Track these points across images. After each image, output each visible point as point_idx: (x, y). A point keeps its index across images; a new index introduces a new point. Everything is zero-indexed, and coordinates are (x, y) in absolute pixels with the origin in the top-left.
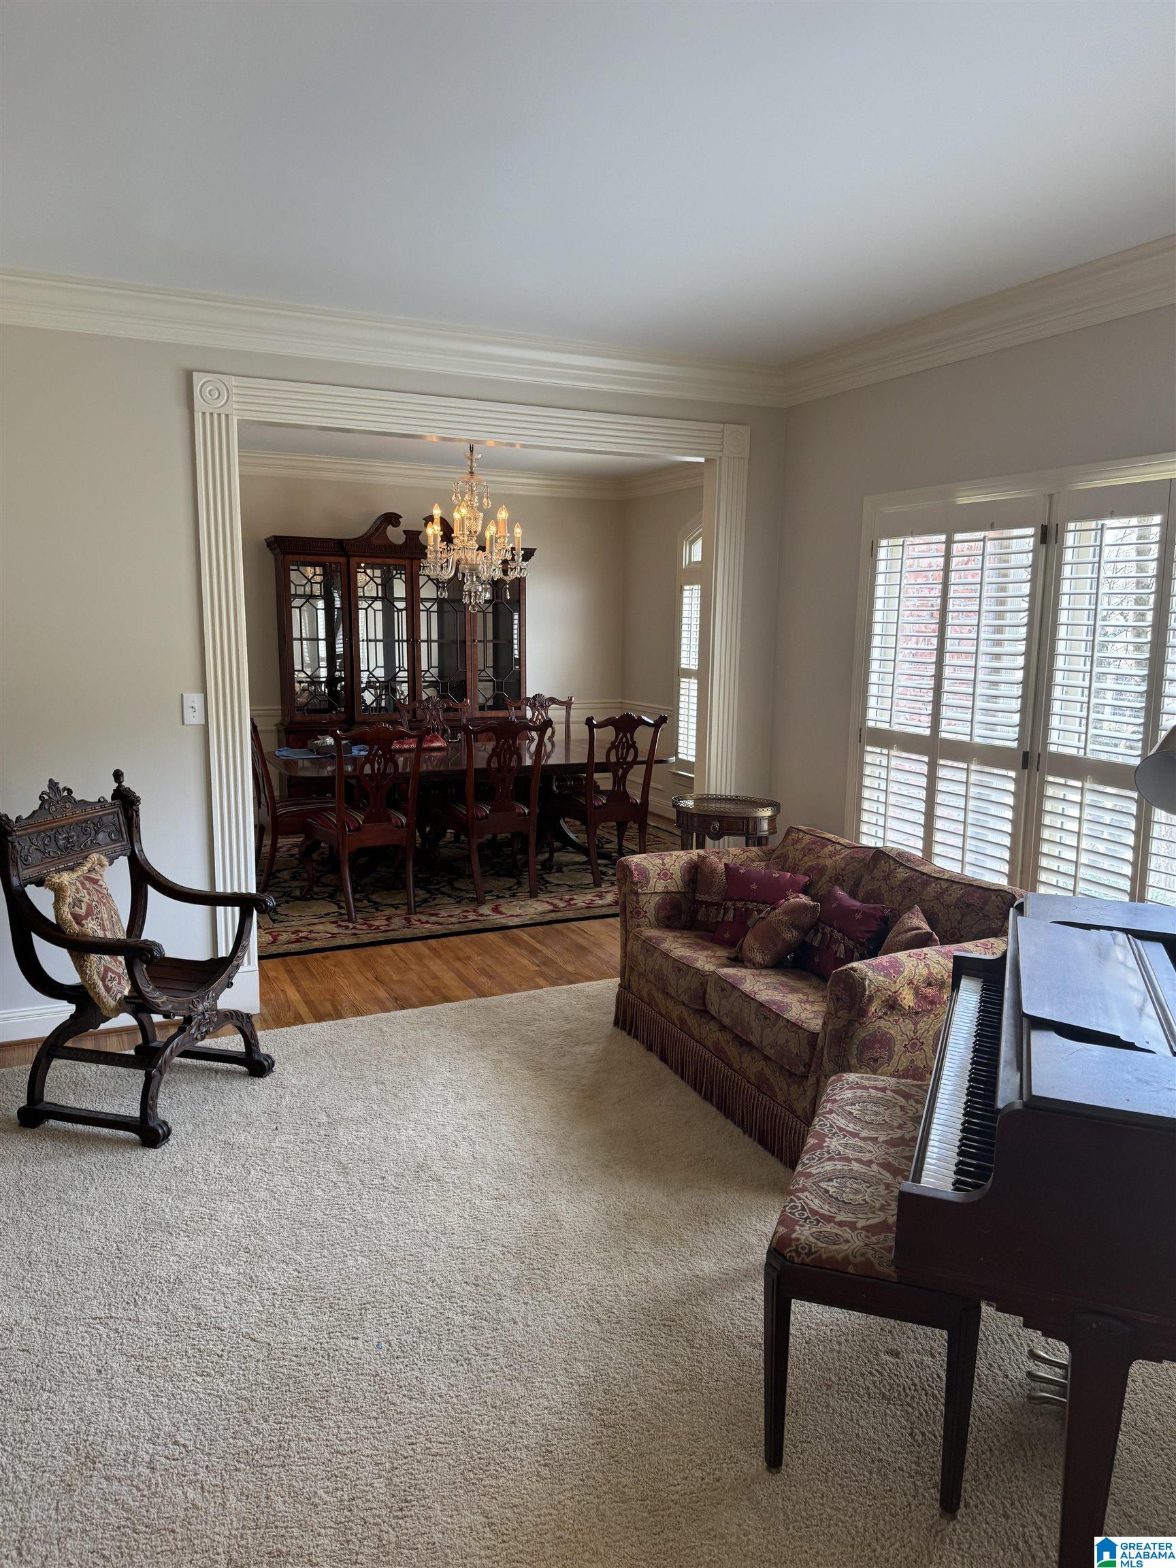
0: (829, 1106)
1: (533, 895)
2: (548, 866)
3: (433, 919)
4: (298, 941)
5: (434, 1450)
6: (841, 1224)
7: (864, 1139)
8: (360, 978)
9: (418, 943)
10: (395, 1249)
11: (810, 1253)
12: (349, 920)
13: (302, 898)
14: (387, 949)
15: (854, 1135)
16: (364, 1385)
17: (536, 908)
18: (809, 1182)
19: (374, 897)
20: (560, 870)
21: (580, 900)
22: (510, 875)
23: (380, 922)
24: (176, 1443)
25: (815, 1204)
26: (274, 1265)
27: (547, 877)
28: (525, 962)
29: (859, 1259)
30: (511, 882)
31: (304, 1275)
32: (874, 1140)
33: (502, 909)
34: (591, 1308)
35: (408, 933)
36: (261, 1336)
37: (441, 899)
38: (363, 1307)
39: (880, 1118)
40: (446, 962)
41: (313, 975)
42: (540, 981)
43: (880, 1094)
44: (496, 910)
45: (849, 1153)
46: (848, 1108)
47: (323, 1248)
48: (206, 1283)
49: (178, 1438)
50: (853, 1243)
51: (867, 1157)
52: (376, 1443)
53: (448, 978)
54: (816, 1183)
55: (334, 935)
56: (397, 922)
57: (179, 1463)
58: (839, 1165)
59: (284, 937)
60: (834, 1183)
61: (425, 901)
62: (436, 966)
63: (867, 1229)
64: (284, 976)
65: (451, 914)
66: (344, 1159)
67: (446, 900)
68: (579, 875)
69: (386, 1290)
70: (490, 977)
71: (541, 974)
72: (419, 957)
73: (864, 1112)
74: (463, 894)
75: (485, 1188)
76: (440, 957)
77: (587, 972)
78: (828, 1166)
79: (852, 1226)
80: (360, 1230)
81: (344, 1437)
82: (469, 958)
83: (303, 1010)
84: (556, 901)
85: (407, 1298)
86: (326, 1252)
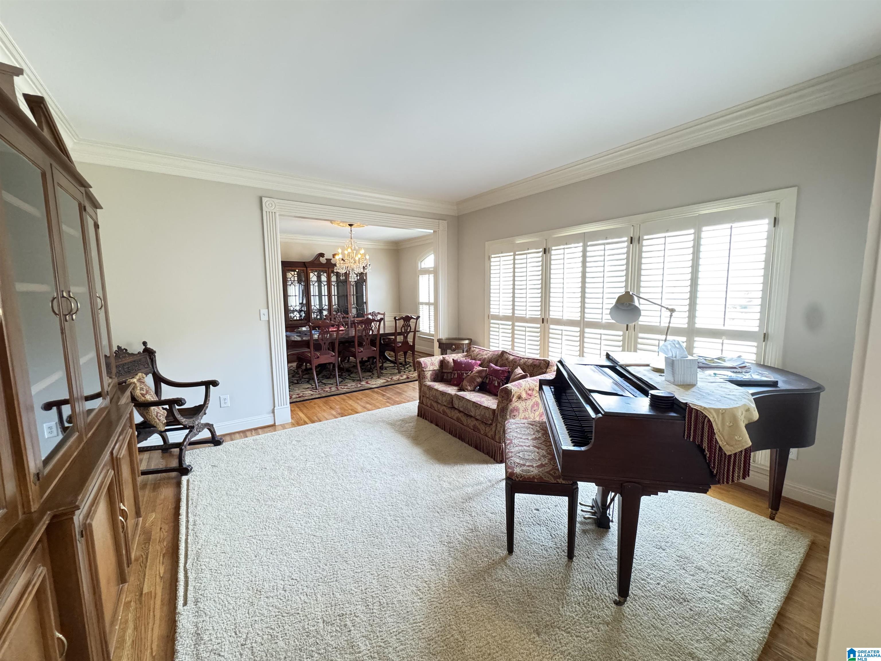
0: (509, 430)
1: (379, 377)
2: (381, 368)
3: (346, 387)
4: (299, 397)
5: (392, 566)
6: (528, 466)
7: (524, 439)
8: (324, 408)
9: (342, 395)
10: (360, 497)
11: (521, 477)
12: (316, 389)
13: (298, 383)
14: (332, 398)
15: (521, 438)
16: (360, 546)
17: (380, 382)
18: (513, 454)
19: (323, 381)
20: (386, 369)
21: (395, 378)
22: (370, 372)
23: (328, 389)
24: (292, 579)
25: (518, 461)
26: (317, 508)
27: (382, 371)
28: (381, 399)
29: (538, 477)
30: (370, 374)
31: (329, 510)
32: (528, 439)
33: (369, 382)
34: (434, 508)
35: (338, 392)
36: (317, 534)
37: (347, 381)
38: (353, 518)
39: (527, 432)
40: (354, 401)
41: (307, 408)
42: (388, 404)
43: (524, 425)
44: (367, 383)
45: (521, 444)
46: (516, 430)
47: (333, 500)
48: (292, 517)
49: (293, 577)
50: (534, 471)
51: (527, 445)
52: (370, 567)
53: (355, 405)
54: (515, 454)
55: (312, 395)
56: (334, 389)
57: (295, 586)
58: (520, 448)
59: (294, 396)
60: (521, 453)
61: (342, 381)
62: (351, 402)
63: (537, 466)
64: (297, 409)
65: (351, 385)
66: (334, 468)
67: (349, 381)
68: (393, 370)
69: (360, 511)
70: (371, 404)
71: (388, 402)
72: (344, 400)
73: (521, 431)
74: (354, 379)
75: (387, 473)
76: (351, 399)
77: (403, 400)
78: (517, 449)
79: (532, 466)
80: (346, 492)
81: (357, 566)
82: (361, 399)
83: (307, 420)
84: (387, 379)
85: (369, 513)
86: (335, 501)
